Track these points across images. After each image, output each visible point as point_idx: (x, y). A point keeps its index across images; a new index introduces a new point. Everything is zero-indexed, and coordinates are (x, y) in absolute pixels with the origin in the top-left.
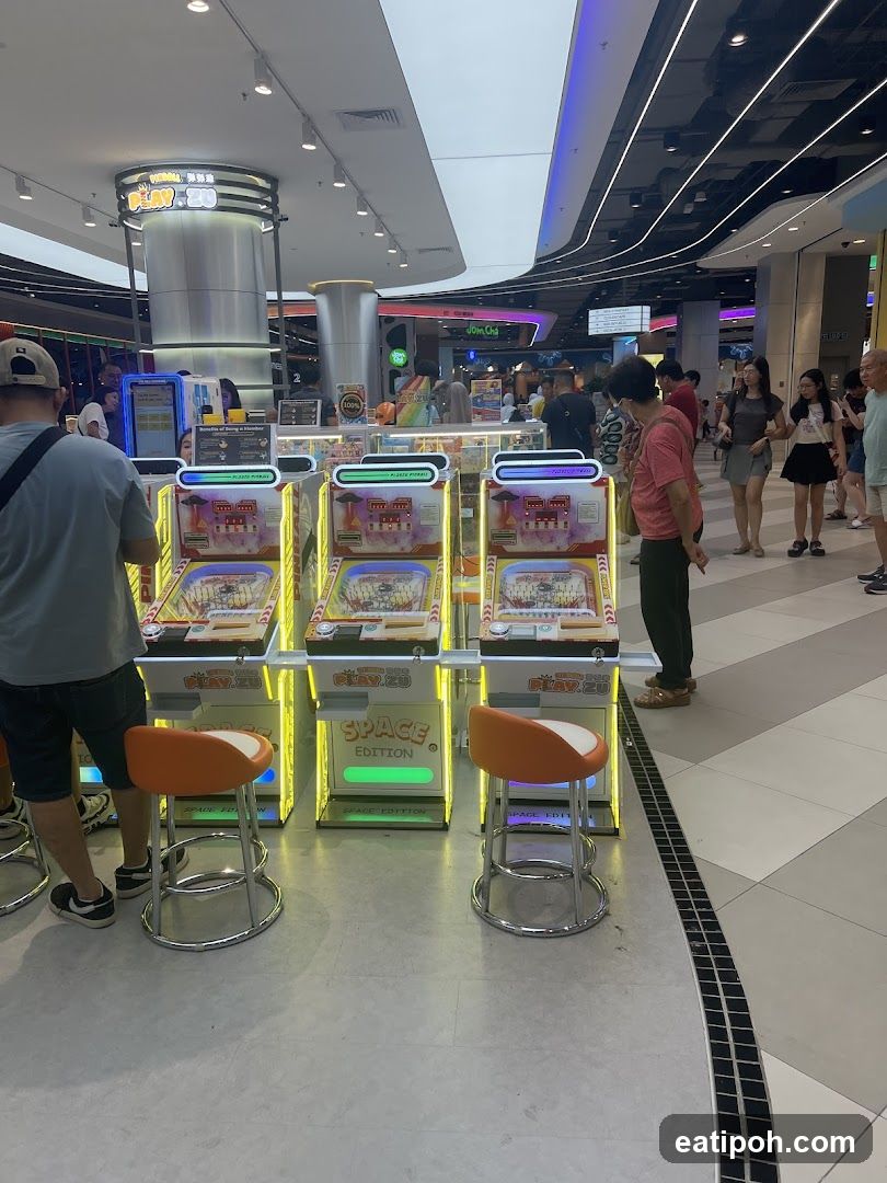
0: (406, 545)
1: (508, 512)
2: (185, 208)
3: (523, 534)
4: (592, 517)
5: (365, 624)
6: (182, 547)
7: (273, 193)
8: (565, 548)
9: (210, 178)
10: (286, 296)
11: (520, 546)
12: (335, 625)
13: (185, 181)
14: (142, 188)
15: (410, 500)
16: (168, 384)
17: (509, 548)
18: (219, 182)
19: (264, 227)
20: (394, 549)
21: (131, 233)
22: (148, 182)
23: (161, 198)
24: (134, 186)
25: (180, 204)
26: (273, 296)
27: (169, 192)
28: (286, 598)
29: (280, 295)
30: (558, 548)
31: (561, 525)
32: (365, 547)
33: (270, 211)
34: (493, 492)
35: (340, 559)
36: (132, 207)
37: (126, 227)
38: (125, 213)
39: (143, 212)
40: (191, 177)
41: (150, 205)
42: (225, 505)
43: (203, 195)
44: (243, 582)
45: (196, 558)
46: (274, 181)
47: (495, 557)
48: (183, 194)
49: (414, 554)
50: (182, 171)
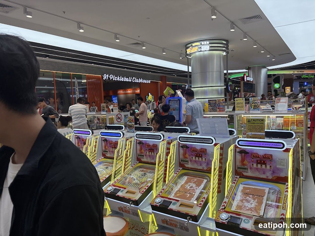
0: (204, 167)
1: (244, 158)
2: (201, 51)
3: (251, 168)
4: (283, 165)
5: (173, 201)
6: (137, 157)
7: (227, 45)
8: (270, 177)
9: (208, 43)
10: (229, 71)
11: (249, 173)
12: (163, 199)
13: (201, 44)
14: (191, 48)
15: (206, 150)
16: (178, 100)
17: (245, 174)
18: (210, 43)
19: (224, 54)
20: (200, 168)
21: (189, 59)
22: (192, 46)
23: (195, 49)
24: (189, 47)
25: (200, 50)
26: (225, 72)
27: (197, 48)
28: (157, 182)
29: (227, 72)
30: (267, 177)
31: (268, 167)
32: (189, 165)
33: (226, 50)
34: (238, 150)
35: (181, 168)
36: (188, 53)
37: (188, 58)
38: (187, 55)
39: (190, 54)
40: (203, 43)
41: (192, 51)
42: (149, 145)
43: (206, 47)
44: (149, 173)
45: (140, 162)
46: (227, 41)
47: (238, 177)
48: (201, 48)
49: (208, 171)
50: (201, 42)
